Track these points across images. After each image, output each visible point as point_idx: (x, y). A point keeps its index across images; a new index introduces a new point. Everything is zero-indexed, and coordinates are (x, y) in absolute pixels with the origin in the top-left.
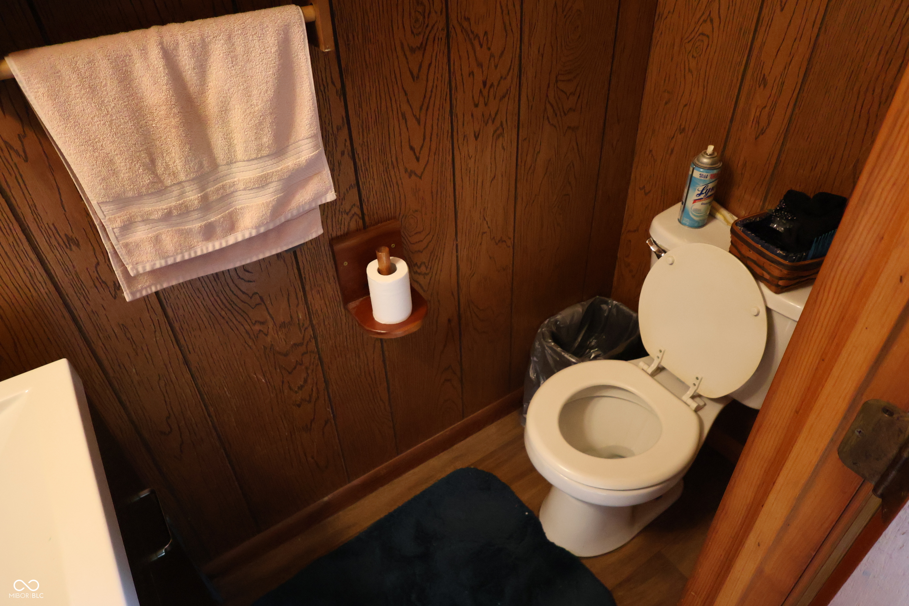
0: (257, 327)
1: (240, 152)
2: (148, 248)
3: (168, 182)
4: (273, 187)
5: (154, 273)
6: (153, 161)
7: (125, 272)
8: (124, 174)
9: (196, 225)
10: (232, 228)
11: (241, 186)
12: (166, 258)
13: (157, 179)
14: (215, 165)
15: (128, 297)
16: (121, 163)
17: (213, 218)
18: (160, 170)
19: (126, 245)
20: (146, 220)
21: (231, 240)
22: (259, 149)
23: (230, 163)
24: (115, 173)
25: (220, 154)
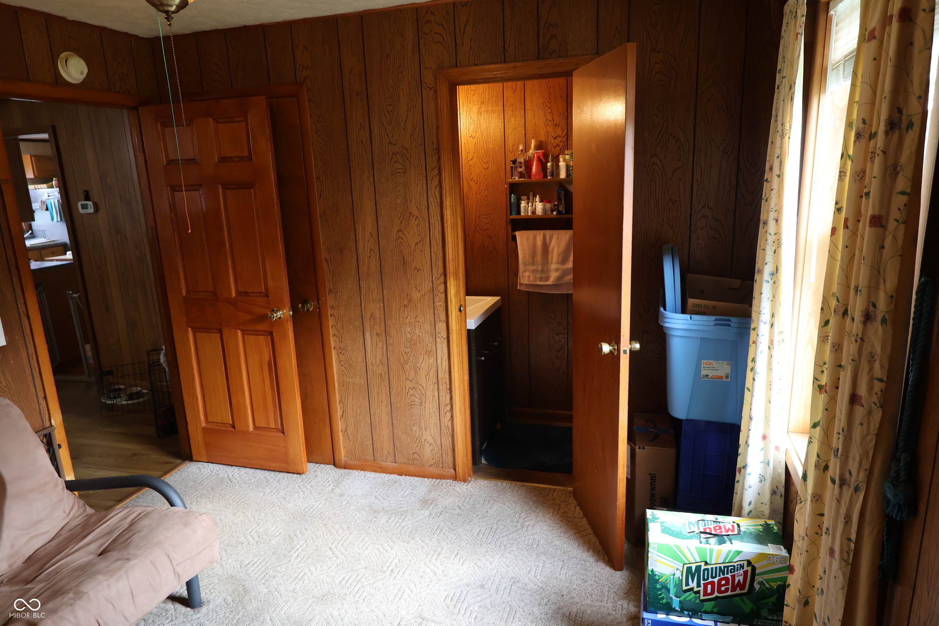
0: (551, 320)
1: (554, 262)
2: (526, 279)
3: (536, 263)
4: (559, 272)
5: (526, 285)
6: (534, 257)
7: (520, 282)
8: (527, 258)
9: (538, 276)
10: (547, 280)
11: (552, 270)
12: (530, 282)
13: (533, 262)
14: (548, 263)
15: (518, 288)
16: (527, 256)
17: (543, 275)
18: (535, 259)
19: (523, 276)
20: (529, 271)
21: (546, 283)
22: (558, 261)
23: (551, 263)
24: (526, 257)
25: (550, 261)
